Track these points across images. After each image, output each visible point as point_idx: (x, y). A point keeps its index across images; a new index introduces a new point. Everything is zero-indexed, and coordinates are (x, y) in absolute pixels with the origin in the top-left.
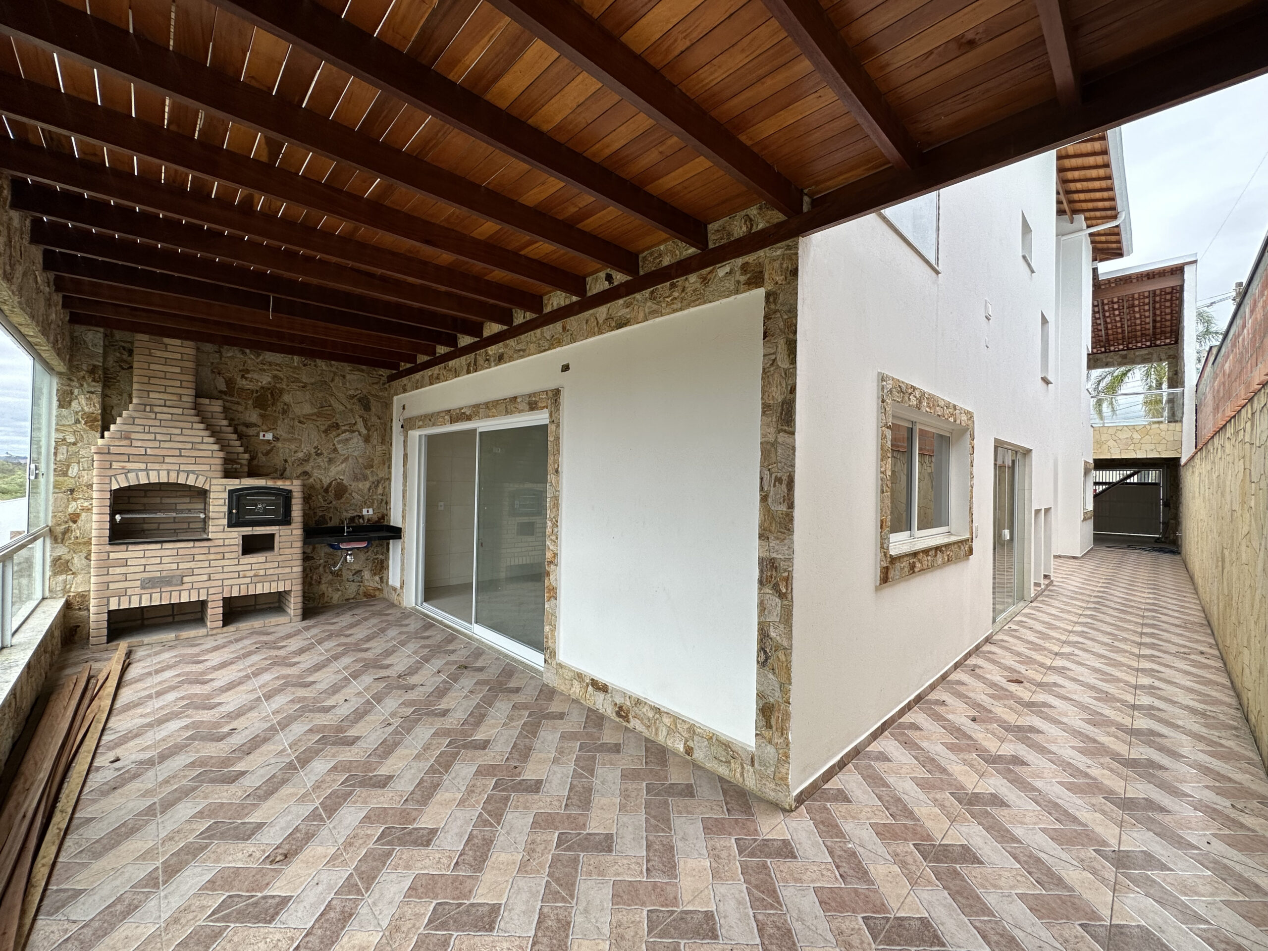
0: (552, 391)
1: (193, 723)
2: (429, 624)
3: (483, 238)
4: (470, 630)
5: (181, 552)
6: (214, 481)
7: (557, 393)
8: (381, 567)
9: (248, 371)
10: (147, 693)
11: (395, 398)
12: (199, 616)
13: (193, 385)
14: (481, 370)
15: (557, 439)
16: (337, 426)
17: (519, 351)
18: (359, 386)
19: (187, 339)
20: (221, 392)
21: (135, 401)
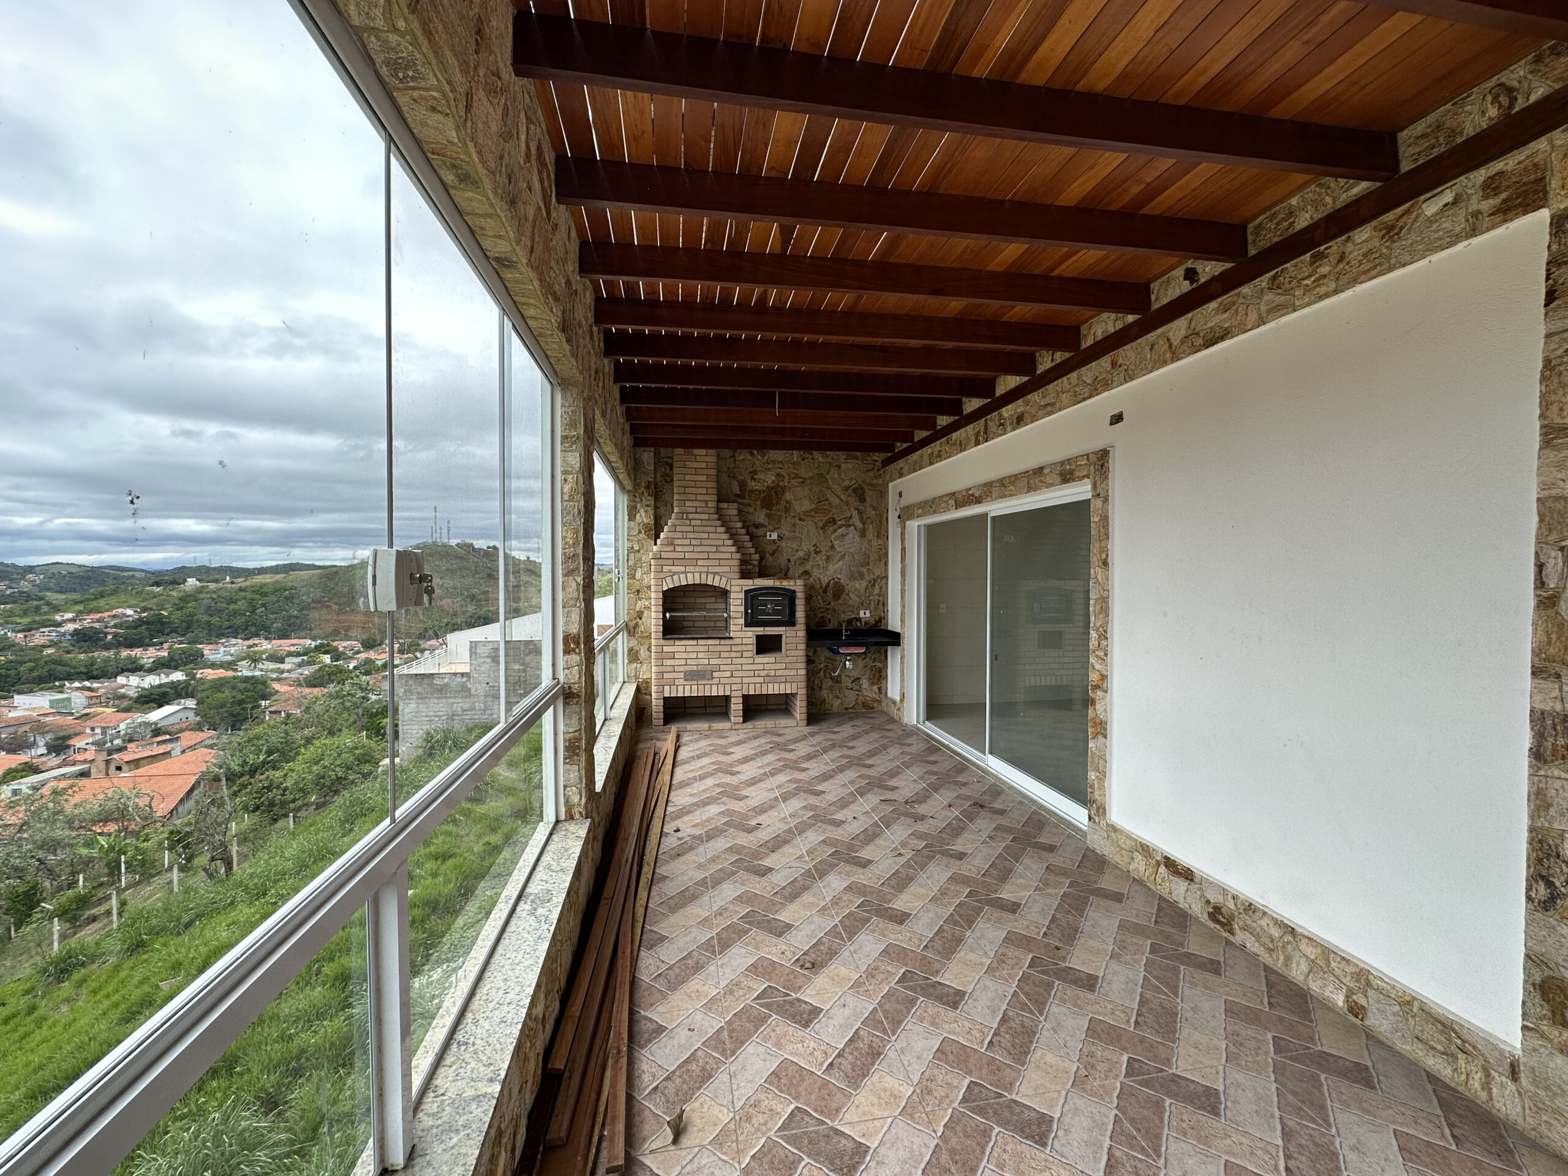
0: (1095, 453)
1: (728, 810)
2: (934, 748)
3: (1002, 269)
4: (983, 761)
5: (712, 648)
6: (734, 582)
7: (1102, 457)
8: (879, 676)
9: (755, 472)
10: (693, 775)
11: (890, 485)
12: (724, 710)
13: (715, 491)
14: (993, 438)
15: (1105, 519)
16: (833, 521)
17: (1046, 406)
18: (854, 476)
19: (711, 447)
20: (736, 495)
21: (676, 510)
